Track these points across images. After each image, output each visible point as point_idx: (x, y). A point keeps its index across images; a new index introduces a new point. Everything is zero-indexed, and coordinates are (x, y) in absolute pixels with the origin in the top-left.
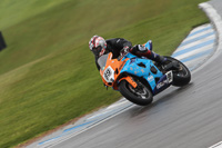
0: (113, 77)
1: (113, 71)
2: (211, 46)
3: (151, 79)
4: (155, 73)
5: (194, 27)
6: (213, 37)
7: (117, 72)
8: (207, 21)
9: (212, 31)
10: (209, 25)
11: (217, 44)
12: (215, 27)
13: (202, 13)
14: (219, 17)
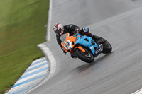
0: (71, 46)
1: (71, 43)
2: (46, 71)
3: (92, 48)
4: (94, 44)
5: (34, 60)
6: (47, 66)
7: (73, 43)
8: (43, 55)
9: (46, 62)
10: (44, 58)
11: (49, 70)
12: (48, 60)
13: (40, 50)
14: (51, 52)
